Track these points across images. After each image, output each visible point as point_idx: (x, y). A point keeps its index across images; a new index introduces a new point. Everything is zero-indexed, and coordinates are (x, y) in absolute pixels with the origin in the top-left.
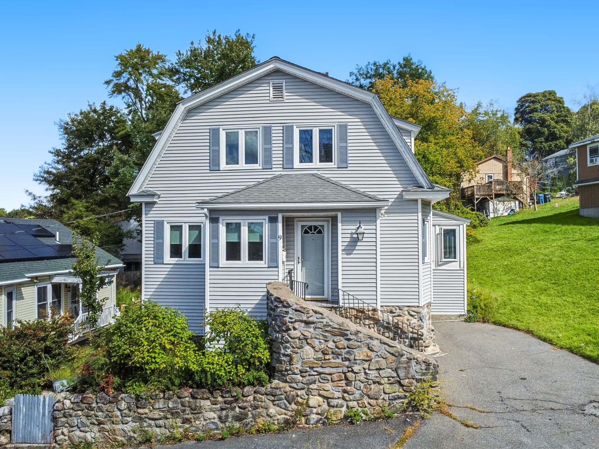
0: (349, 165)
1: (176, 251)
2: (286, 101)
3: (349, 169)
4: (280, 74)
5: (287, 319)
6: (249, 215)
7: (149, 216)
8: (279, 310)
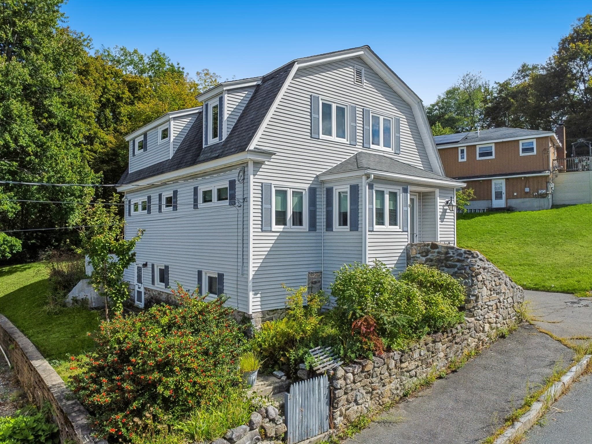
0: (401, 153)
1: (281, 218)
2: (364, 87)
3: (400, 155)
4: (360, 61)
5: (476, 267)
6: (391, 184)
7: (256, 177)
8: (469, 260)
